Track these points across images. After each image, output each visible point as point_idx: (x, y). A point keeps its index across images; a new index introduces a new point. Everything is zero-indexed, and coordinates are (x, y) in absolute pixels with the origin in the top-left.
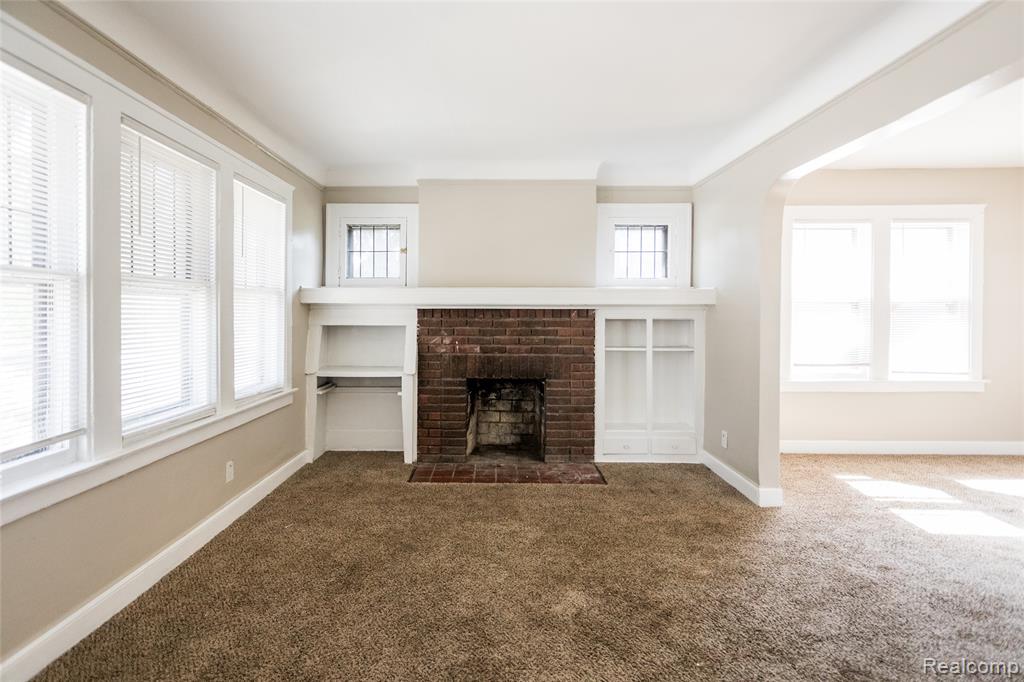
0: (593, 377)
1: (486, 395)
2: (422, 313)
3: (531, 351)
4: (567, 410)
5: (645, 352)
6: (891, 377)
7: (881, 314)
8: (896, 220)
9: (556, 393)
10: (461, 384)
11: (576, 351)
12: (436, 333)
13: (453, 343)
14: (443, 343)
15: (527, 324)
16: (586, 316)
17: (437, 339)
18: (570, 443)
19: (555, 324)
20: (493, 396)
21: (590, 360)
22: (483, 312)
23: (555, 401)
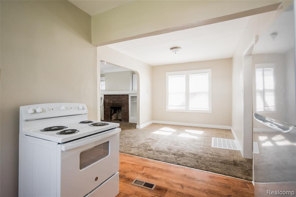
0: (128, 107)
1: (119, 110)
2: (104, 95)
3: (119, 102)
4: (125, 113)
5: (136, 103)
6: (190, 109)
7: (188, 95)
8: (191, 74)
9: (123, 110)
10: (110, 107)
11: (126, 102)
12: (106, 99)
13: (108, 101)
14: (107, 101)
15: (119, 97)
16: (127, 95)
17: (106, 100)
18: (125, 119)
19: (123, 97)
20: (120, 110)
21: (128, 104)
22: (112, 95)
23: (123, 111)
